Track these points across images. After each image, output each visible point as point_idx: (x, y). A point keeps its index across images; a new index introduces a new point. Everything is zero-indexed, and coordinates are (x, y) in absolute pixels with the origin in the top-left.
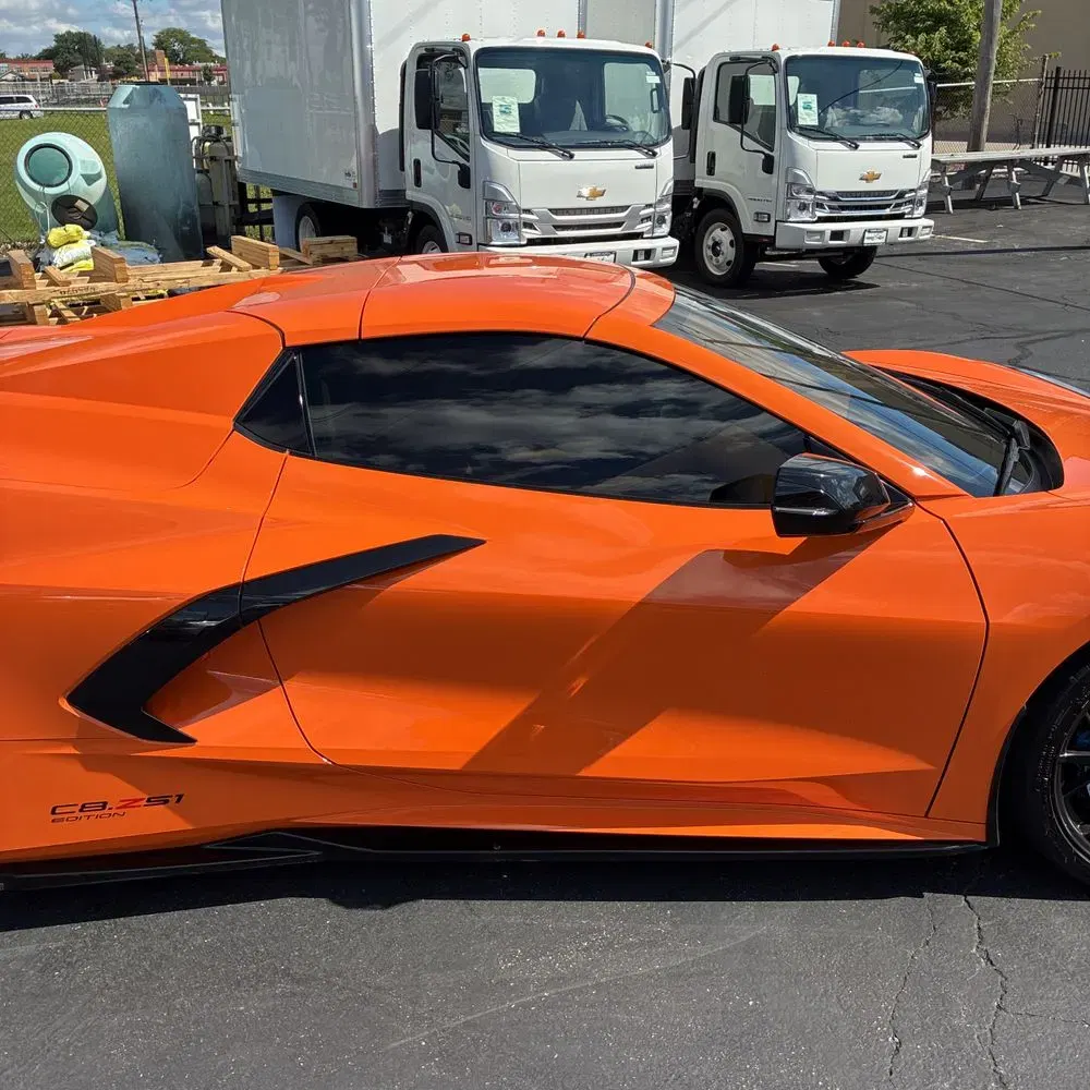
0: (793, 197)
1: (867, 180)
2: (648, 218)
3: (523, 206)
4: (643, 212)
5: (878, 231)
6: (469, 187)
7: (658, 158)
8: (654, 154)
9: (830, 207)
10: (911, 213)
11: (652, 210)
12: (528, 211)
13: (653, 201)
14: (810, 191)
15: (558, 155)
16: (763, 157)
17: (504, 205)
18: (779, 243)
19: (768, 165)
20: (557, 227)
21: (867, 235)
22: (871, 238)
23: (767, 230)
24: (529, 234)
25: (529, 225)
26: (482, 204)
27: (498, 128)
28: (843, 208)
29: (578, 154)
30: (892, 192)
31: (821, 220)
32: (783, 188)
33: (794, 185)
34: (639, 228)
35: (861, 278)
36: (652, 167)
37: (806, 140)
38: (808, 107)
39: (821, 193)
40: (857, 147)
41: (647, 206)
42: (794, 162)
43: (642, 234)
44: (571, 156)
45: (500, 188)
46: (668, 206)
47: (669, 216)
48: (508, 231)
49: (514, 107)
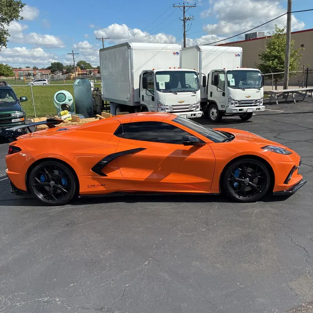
0: (230, 101)
1: (247, 97)
2: (195, 107)
3: (166, 105)
4: (193, 106)
5: (250, 109)
6: (154, 101)
7: (196, 94)
8: (196, 93)
9: (239, 104)
10: (259, 105)
11: (195, 105)
12: (167, 106)
13: (196, 103)
14: (234, 100)
15: (174, 94)
16: (222, 92)
17: (162, 105)
18: (227, 112)
19: (224, 94)
20: (174, 109)
21: (248, 110)
23: (224, 109)
24: (167, 111)
25: (167, 109)
26: (157, 104)
27: (160, 88)
28: (242, 104)
30: (254, 100)
31: (236, 107)
32: (227, 99)
33: (230, 99)
34: (192, 109)
36: (195, 96)
37: (232, 89)
38: (232, 81)
39: (236, 100)
40: (244, 90)
41: (194, 104)
42: (229, 94)
43: (193, 110)
44: (177, 94)
45: (160, 101)
46: (199, 104)
47: (200, 106)
48: (162, 110)
49: (164, 84)
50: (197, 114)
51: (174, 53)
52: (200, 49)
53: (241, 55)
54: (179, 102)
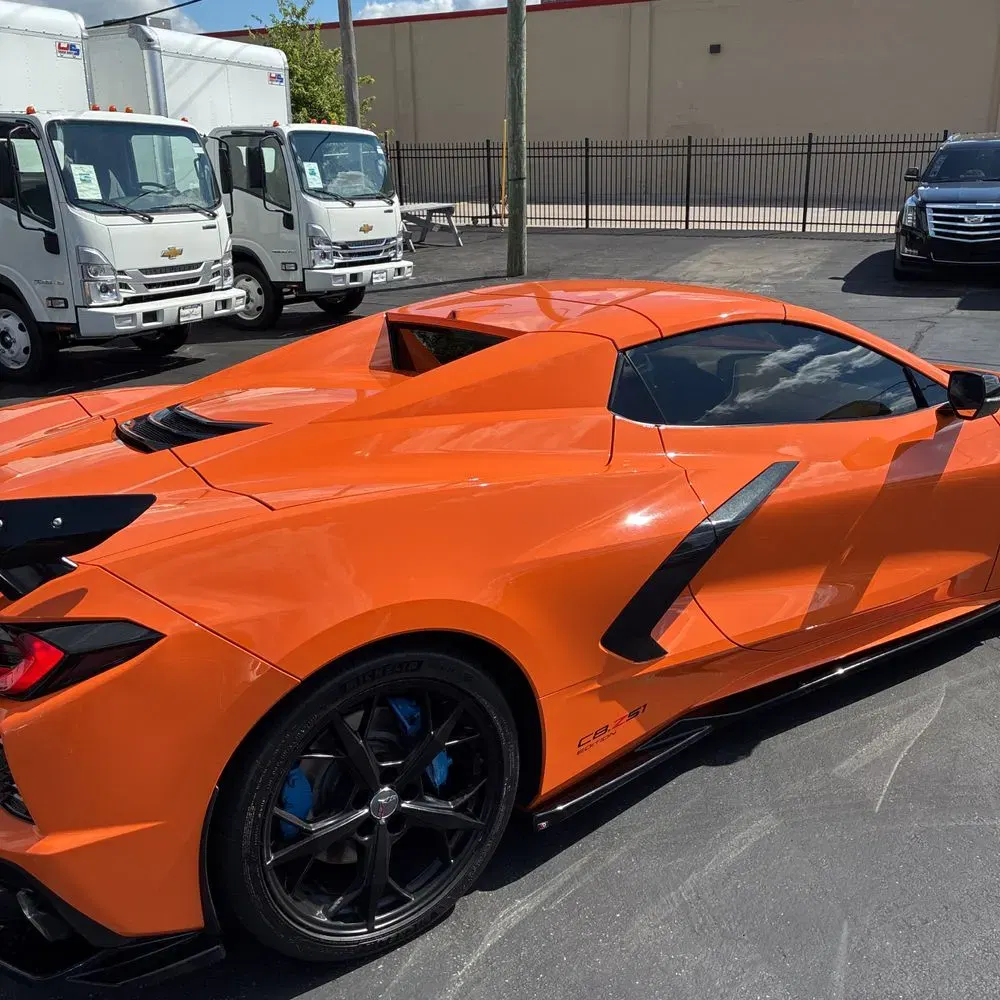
0: (314, 248)
1: (365, 231)
2: (217, 273)
3: (118, 269)
4: (213, 267)
5: (381, 272)
6: (58, 253)
7: (218, 218)
8: (215, 216)
9: (343, 255)
10: (395, 256)
11: (219, 265)
12: (122, 272)
13: (219, 257)
14: (328, 242)
15: (139, 219)
16: (282, 214)
17: (100, 269)
18: (309, 287)
19: (289, 222)
20: (150, 286)
21: (374, 276)
22: (377, 278)
23: (296, 277)
24: (126, 294)
25: (124, 286)
26: (76, 269)
27: (82, 196)
28: (351, 255)
29: (157, 218)
30: (381, 241)
31: (339, 265)
32: (306, 241)
33: (313, 238)
34: (211, 282)
36: (214, 227)
37: (317, 200)
38: (313, 173)
39: (335, 244)
40: (353, 205)
41: (217, 262)
42: (310, 217)
43: (213, 287)
44: (151, 220)
45: (94, 252)
46: (230, 261)
47: (231, 270)
48: (106, 292)
49: (93, 176)
50: (234, 299)
51: (60, 47)
52: (150, 40)
53: (285, 75)
54: (163, 256)
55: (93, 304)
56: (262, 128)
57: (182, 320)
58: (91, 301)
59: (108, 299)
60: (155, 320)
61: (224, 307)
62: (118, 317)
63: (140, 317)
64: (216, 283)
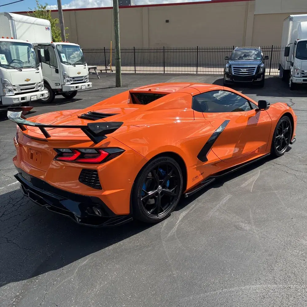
0: (65, 79)
1: (79, 74)
2: (40, 86)
4: (39, 84)
5: (84, 85)
7: (39, 70)
8: (38, 69)
9: (73, 81)
10: (87, 81)
11: (40, 84)
12: (14, 86)
13: (40, 81)
14: (68, 77)
15: (18, 70)
16: (55, 69)
17: (8, 85)
18: (64, 90)
19: (57, 71)
20: (21, 90)
22: (83, 87)
23: (60, 87)
24: (15, 92)
25: (15, 90)
26: (2, 85)
27: (2, 63)
28: (75, 81)
29: (23, 70)
30: (83, 77)
31: (72, 84)
32: (62, 77)
33: (65, 76)
35: (75, 98)
36: (39, 72)
37: (65, 65)
38: (64, 57)
39: (71, 77)
40: (75, 66)
41: (40, 83)
42: (64, 70)
44: (21, 70)
45: (6, 80)
46: (43, 83)
47: (43, 85)
48: (10, 91)
49: (5, 57)
50: (45, 94)
52: (11, 17)
53: (50, 28)
54: (25, 81)
55: (6, 95)
56: (47, 44)
57: (32, 99)
58: (5, 94)
59: (11, 93)
60: (24, 100)
61: (42, 96)
62: (14, 99)
63: (20, 99)
64: (39, 89)
